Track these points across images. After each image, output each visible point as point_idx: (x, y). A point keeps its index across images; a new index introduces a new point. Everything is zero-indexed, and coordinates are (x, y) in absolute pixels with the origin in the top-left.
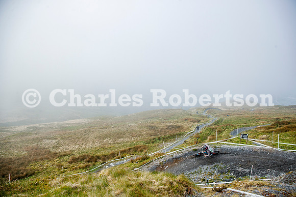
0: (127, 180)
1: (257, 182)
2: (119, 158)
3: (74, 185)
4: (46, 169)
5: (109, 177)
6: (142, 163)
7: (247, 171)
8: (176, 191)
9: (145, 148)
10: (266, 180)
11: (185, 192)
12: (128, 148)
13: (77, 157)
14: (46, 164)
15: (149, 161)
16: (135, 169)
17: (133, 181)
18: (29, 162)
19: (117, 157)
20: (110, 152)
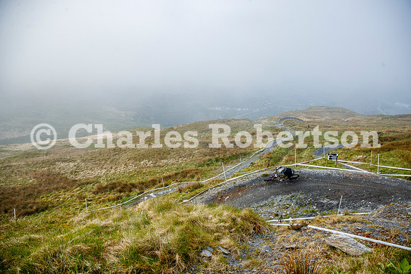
0: (175, 216)
1: (347, 217)
2: (162, 186)
3: (103, 223)
4: (63, 202)
5: (150, 212)
6: (193, 193)
7: (335, 202)
8: (240, 230)
9: (197, 173)
10: (358, 215)
11: (252, 231)
12: (174, 172)
13: (104, 185)
14: (63, 195)
15: (202, 190)
16: (184, 201)
17: (182, 217)
18: (39, 192)
19: (159, 184)
20: (149, 178)
